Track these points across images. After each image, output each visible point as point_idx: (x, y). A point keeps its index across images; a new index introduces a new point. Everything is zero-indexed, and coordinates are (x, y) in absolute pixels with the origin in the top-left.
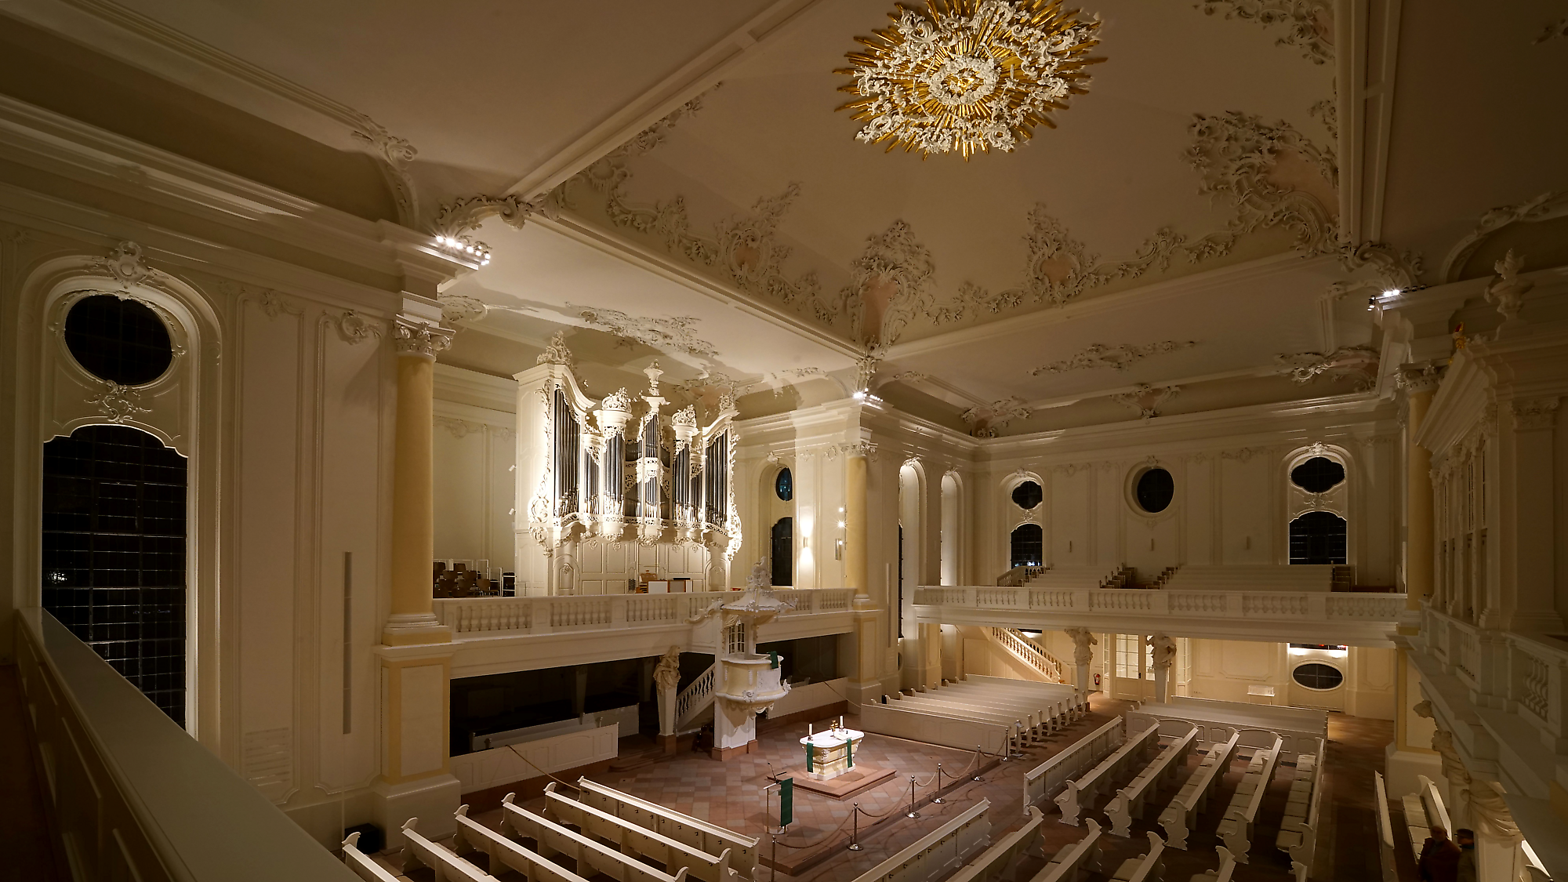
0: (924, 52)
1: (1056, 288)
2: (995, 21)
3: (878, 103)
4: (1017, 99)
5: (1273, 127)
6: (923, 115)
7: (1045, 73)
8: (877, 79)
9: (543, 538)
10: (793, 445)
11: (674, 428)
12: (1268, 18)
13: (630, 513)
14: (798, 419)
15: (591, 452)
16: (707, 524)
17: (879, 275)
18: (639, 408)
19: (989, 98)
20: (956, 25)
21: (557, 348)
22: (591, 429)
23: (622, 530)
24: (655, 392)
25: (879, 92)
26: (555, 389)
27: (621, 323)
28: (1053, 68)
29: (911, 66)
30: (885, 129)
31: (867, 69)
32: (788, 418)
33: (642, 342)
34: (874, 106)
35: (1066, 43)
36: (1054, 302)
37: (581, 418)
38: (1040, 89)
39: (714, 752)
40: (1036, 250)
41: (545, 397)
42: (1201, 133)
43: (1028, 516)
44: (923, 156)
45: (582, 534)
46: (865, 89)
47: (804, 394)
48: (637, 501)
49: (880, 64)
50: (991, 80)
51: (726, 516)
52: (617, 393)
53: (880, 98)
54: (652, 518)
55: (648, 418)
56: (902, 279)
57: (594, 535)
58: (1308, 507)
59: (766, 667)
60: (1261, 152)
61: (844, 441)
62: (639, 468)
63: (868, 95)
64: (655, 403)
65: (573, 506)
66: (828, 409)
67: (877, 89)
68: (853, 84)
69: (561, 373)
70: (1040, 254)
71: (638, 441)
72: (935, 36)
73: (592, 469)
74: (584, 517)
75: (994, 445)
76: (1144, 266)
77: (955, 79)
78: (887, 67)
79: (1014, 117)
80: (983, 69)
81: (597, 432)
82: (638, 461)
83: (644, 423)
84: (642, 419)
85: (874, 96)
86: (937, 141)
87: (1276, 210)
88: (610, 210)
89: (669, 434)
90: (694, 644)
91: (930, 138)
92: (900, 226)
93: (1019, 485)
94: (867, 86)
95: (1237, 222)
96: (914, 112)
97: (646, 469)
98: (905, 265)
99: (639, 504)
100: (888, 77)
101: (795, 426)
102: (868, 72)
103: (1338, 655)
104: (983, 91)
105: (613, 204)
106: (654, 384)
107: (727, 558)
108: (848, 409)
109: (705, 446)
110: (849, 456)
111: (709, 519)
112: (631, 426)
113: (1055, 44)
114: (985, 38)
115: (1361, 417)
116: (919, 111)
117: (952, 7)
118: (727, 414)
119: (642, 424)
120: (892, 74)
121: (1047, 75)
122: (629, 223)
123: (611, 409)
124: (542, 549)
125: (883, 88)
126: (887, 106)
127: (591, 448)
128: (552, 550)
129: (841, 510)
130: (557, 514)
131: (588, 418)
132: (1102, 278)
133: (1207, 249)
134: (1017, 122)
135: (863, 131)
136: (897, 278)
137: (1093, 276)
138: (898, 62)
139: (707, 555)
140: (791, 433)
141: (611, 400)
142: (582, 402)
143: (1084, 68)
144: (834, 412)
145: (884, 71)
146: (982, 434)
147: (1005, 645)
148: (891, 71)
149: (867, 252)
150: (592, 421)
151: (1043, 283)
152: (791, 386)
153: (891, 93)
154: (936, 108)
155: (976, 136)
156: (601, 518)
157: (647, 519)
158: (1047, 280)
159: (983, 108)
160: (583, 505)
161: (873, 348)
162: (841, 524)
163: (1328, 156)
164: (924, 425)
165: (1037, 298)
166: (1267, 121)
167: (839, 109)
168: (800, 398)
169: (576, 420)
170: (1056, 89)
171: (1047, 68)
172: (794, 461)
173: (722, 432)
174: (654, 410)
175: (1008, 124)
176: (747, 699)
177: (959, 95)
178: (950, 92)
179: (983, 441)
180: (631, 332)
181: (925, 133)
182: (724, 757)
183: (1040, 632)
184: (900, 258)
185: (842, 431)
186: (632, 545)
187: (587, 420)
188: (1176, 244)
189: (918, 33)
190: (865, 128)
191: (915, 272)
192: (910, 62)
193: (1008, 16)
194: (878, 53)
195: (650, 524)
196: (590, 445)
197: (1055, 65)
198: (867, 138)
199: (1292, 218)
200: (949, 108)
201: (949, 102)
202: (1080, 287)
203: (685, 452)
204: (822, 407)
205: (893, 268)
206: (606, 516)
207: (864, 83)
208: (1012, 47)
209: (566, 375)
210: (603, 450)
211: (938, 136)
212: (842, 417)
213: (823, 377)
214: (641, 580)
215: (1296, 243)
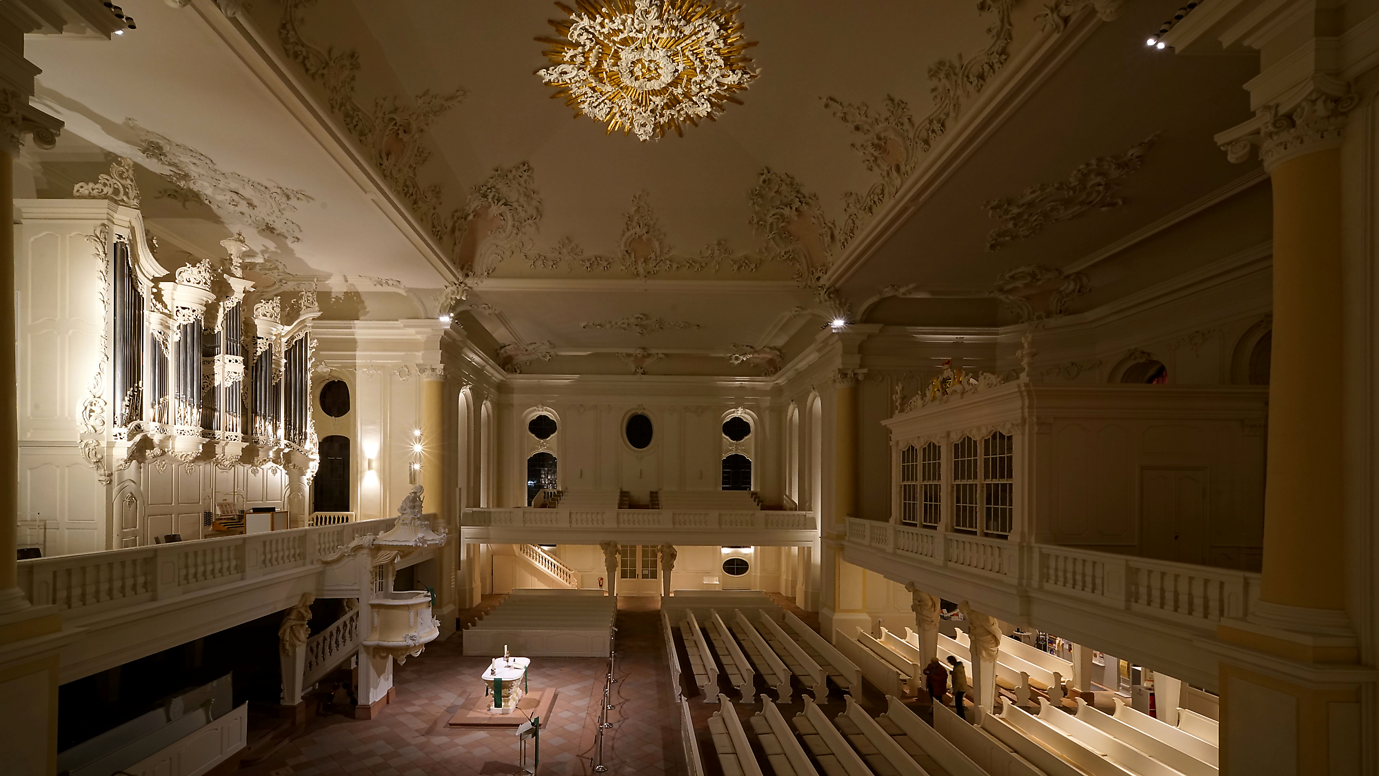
0: (639, 31)
1: (640, 264)
2: (699, 36)
3: (576, 52)
4: (673, 102)
5: (807, 195)
6: (601, 81)
7: (703, 93)
8: (587, 31)
9: (99, 456)
10: (354, 357)
11: (256, 322)
12: (857, 128)
13: (207, 425)
14: (362, 330)
15: (160, 338)
16: (286, 442)
17: (490, 206)
18: (220, 288)
19: (655, 93)
20: (675, 23)
21: (123, 182)
22: (159, 306)
23: (201, 447)
24: (239, 273)
25: (582, 43)
26: (115, 240)
27: (193, 171)
28: (710, 93)
29: (622, 36)
30: (566, 78)
31: (585, 18)
32: (350, 328)
33: (207, 202)
34: (571, 53)
35: (732, 79)
36: (638, 274)
37: (145, 288)
38: (691, 103)
39: (358, 713)
40: (630, 227)
41: (101, 250)
42: (764, 181)
43: (542, 445)
44: (578, 114)
45: (148, 451)
46: (574, 34)
47: (370, 305)
48: (215, 410)
49: (599, 19)
50: (666, 78)
51: (306, 434)
52: (198, 265)
53: (580, 49)
54: (234, 434)
55: (230, 304)
56: (509, 216)
57: (164, 453)
58: (731, 450)
59: (425, 606)
60: (791, 208)
61: (422, 362)
62: (217, 367)
63: (574, 42)
64: (239, 287)
65: (135, 410)
66: (405, 326)
67: (582, 39)
68: (566, 25)
69: (128, 219)
70: (632, 232)
71: (216, 332)
72: (657, 23)
73: (160, 365)
74: (150, 427)
75: (519, 380)
76: (704, 265)
77: (643, 66)
78: (602, 26)
79: (662, 115)
80: (667, 68)
81: (166, 311)
82: (216, 357)
83: (224, 310)
84: (221, 303)
85: (578, 44)
86: (595, 107)
87: (787, 250)
88: (284, 32)
89: (250, 328)
90: (326, 588)
91: (593, 102)
92: (526, 167)
93: (535, 418)
94: (576, 33)
95: (764, 251)
96: (596, 73)
97: (226, 370)
98: (515, 205)
99: (217, 414)
100: (597, 34)
101: (357, 337)
102: (586, 22)
103: (748, 552)
104: (655, 85)
105: (289, 26)
106: (236, 261)
107: (306, 482)
108: (429, 330)
109: (284, 349)
110: (426, 379)
111: (287, 437)
112: (210, 310)
113: (723, 76)
114: (683, 44)
115: (763, 393)
116: (600, 75)
117: (681, 7)
118: (309, 315)
119: (221, 310)
120: (600, 33)
121: (703, 96)
122: (301, 58)
123: (189, 284)
124: (98, 476)
125: (588, 42)
126: (580, 59)
127: (160, 333)
128: (112, 474)
129: (417, 433)
130: (119, 422)
131: (155, 290)
132: (675, 266)
133: (744, 264)
134: (662, 121)
135: (548, 70)
136: (503, 214)
137: (668, 262)
138: (615, 26)
139: (286, 479)
140: (351, 344)
141: (188, 273)
142: (148, 266)
143: (725, 102)
144: (412, 331)
145: (598, 28)
146: (508, 369)
147: (534, 561)
148: (604, 30)
149: (488, 182)
150: (158, 296)
151: (630, 257)
152: (357, 294)
153: (591, 50)
154: (614, 79)
155: (627, 118)
156: (173, 429)
157: (227, 433)
158: (633, 256)
159: (646, 97)
160: (148, 412)
161: (467, 275)
162: (418, 448)
163: (832, 226)
164: (477, 354)
165: (623, 268)
166: (805, 191)
167: (539, 39)
168: (365, 308)
169: (139, 290)
170: (701, 108)
171: (707, 90)
172: (354, 375)
173: (302, 335)
174: (238, 297)
175: (655, 119)
176: (411, 643)
177: (636, 79)
178: (632, 72)
179: (509, 376)
180: (204, 187)
181: (592, 97)
182: (374, 714)
183: (555, 546)
184: (513, 196)
185: (418, 351)
186: (208, 466)
187: (153, 293)
188: (726, 255)
189: (647, 13)
190: (551, 69)
191: (523, 214)
192: (622, 33)
193: (711, 38)
194: (604, 10)
195: (231, 443)
196: (159, 328)
197: (713, 91)
198: (547, 78)
199: (794, 258)
200: (622, 85)
201: (626, 80)
202: (657, 268)
203: (268, 353)
204: (400, 323)
205: (505, 204)
206: (178, 427)
207: (575, 29)
208: (697, 63)
209: (133, 224)
210: (175, 337)
211: (600, 104)
212: (419, 337)
213: (402, 292)
214: (219, 512)
215: (795, 276)
